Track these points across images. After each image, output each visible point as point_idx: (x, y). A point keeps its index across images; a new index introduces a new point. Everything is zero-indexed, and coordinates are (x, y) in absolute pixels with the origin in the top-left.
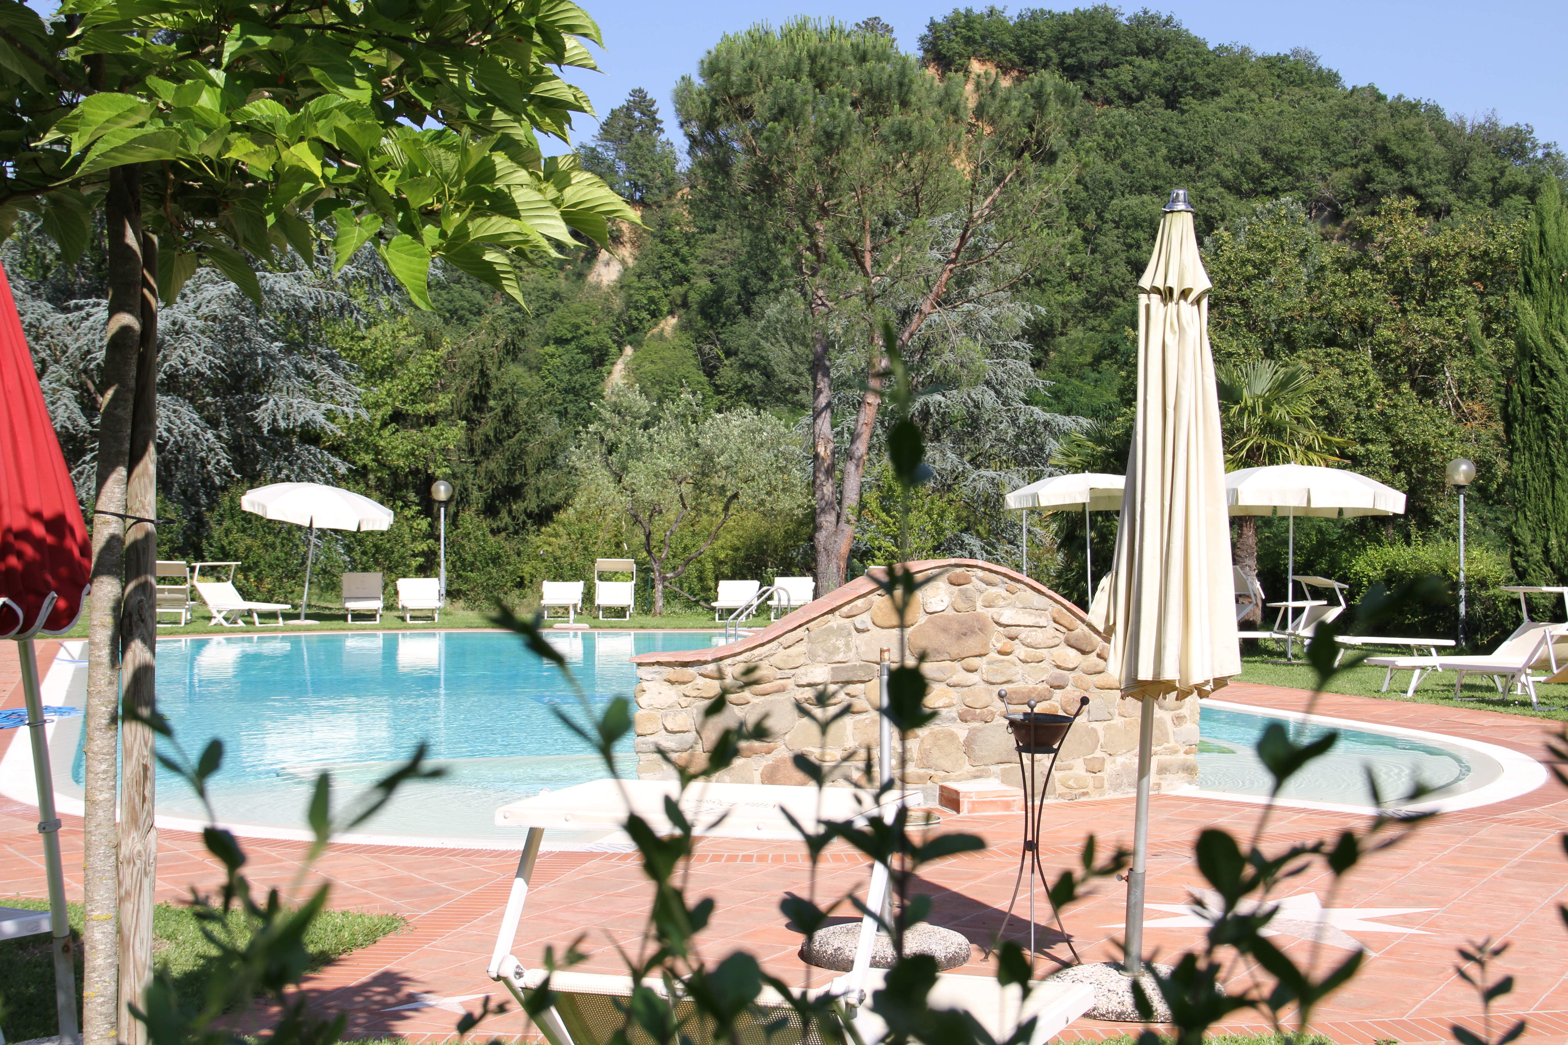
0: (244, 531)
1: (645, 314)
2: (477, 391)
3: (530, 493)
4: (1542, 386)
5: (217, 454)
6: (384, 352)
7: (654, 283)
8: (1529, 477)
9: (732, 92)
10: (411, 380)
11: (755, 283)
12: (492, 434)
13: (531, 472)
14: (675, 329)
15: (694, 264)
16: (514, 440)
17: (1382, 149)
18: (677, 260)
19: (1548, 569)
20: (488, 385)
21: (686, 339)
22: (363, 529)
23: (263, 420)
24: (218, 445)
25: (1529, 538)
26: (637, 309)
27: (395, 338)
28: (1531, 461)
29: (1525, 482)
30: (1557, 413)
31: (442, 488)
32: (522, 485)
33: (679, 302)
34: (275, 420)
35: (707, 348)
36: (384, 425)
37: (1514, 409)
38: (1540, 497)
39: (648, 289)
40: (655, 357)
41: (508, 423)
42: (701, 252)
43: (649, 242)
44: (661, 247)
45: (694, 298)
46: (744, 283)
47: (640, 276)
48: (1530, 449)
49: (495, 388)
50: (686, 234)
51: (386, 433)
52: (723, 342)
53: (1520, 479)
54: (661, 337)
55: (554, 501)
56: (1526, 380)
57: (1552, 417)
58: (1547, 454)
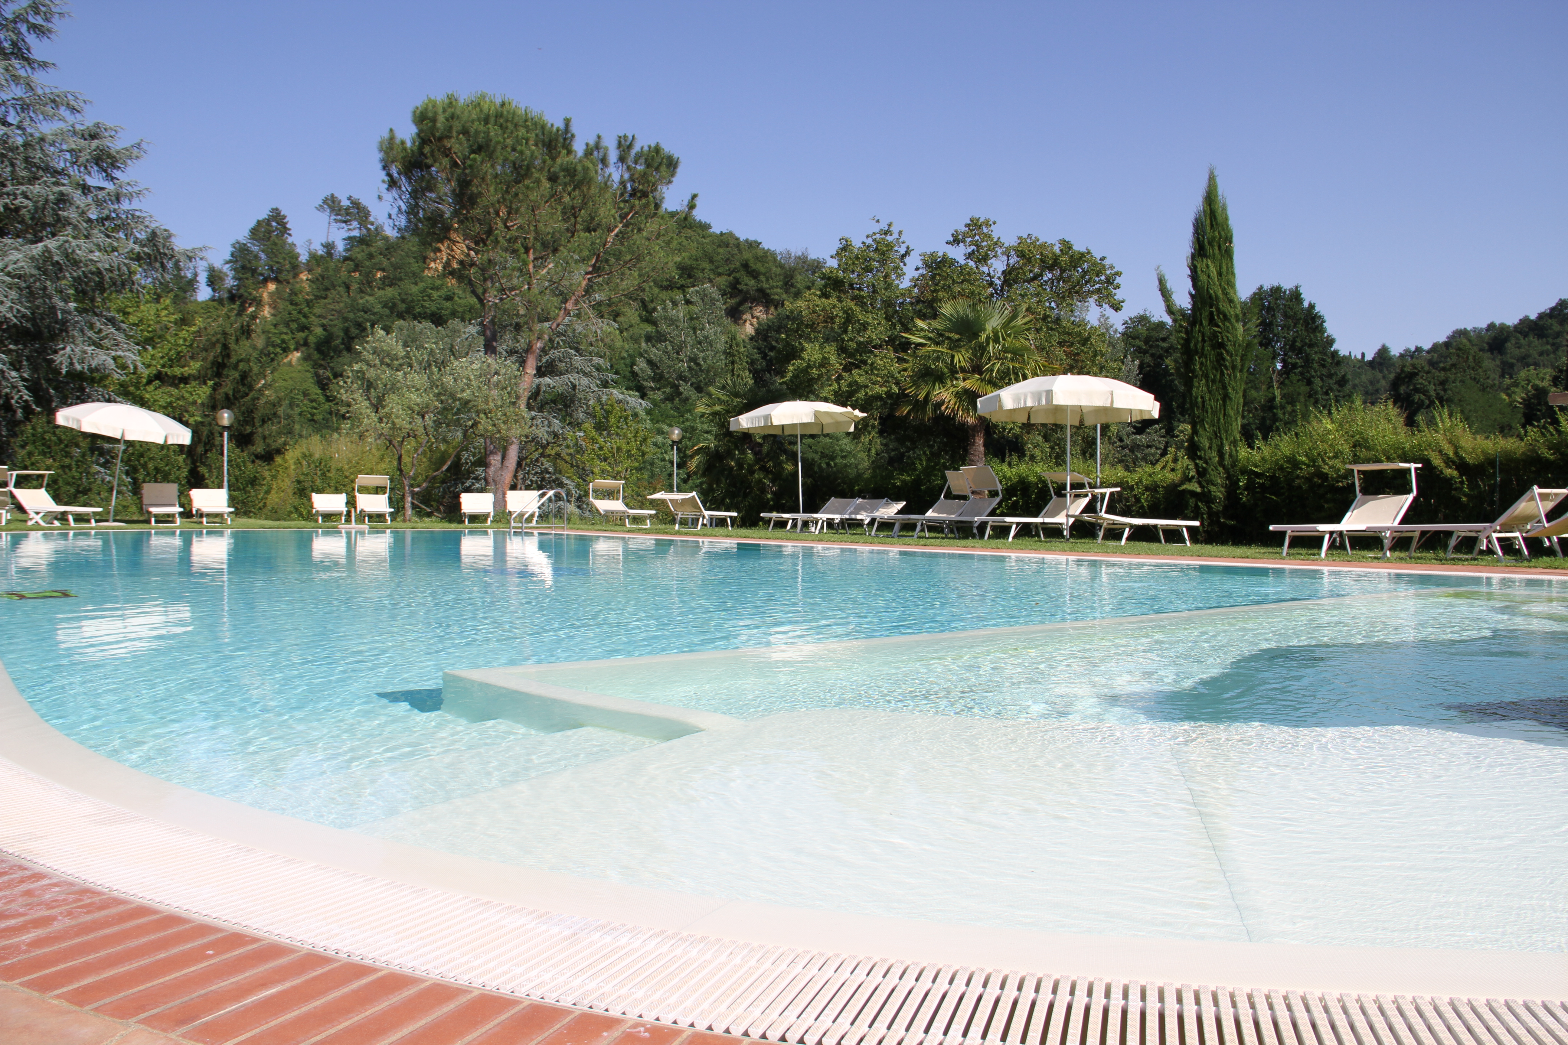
0: (44, 453)
1: (279, 350)
2: (220, 360)
3: (258, 439)
4: (1218, 326)
5: (19, 391)
6: (149, 326)
7: (285, 330)
8: (1207, 397)
9: (437, 134)
10: (170, 350)
11: (354, 331)
12: (231, 393)
13: (257, 424)
14: (299, 359)
15: (313, 318)
16: (249, 398)
17: (746, 266)
18: (300, 316)
19: (1221, 469)
20: (228, 356)
21: (308, 366)
22: (170, 442)
23: (61, 363)
24: (21, 383)
25: (1207, 445)
26: (274, 346)
27: (158, 316)
28: (1207, 385)
29: (1203, 402)
30: (1230, 348)
31: (226, 415)
32: (252, 434)
33: (302, 342)
34: (72, 364)
35: (321, 372)
36: (149, 382)
37: (1195, 345)
38: (1214, 413)
39: (281, 334)
40: (286, 377)
41: (244, 385)
42: (317, 311)
43: (281, 305)
44: (291, 307)
45: (312, 340)
46: (346, 331)
47: (275, 326)
48: (1207, 377)
49: (234, 360)
50: (307, 300)
51: (150, 388)
52: (332, 369)
53: (1200, 399)
54: (290, 364)
55: (274, 446)
56: (1205, 323)
57: (1227, 351)
58: (1222, 381)
